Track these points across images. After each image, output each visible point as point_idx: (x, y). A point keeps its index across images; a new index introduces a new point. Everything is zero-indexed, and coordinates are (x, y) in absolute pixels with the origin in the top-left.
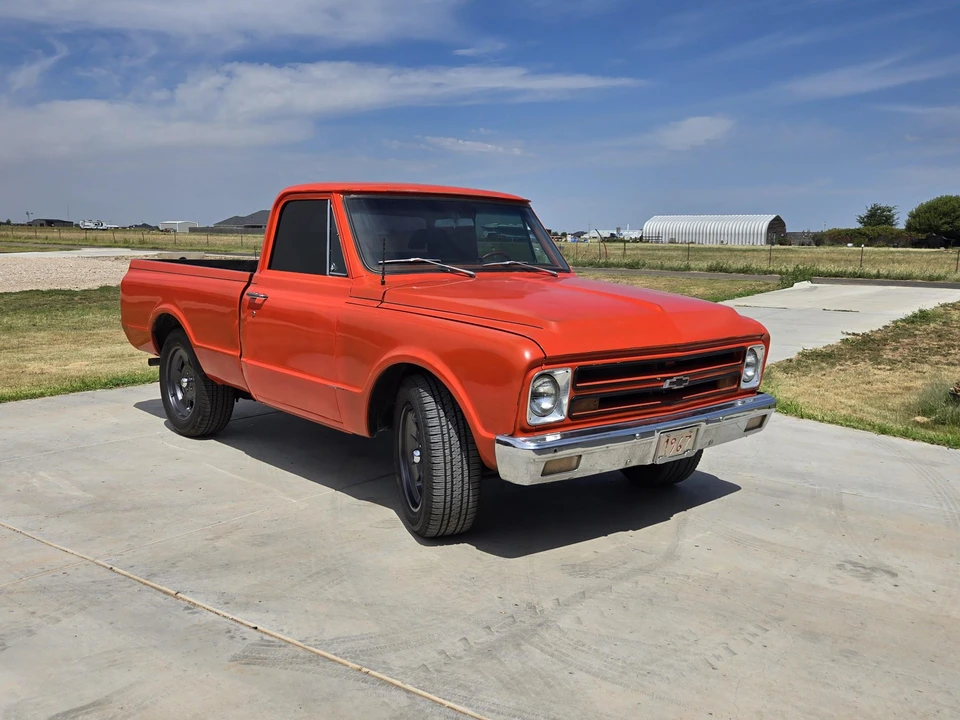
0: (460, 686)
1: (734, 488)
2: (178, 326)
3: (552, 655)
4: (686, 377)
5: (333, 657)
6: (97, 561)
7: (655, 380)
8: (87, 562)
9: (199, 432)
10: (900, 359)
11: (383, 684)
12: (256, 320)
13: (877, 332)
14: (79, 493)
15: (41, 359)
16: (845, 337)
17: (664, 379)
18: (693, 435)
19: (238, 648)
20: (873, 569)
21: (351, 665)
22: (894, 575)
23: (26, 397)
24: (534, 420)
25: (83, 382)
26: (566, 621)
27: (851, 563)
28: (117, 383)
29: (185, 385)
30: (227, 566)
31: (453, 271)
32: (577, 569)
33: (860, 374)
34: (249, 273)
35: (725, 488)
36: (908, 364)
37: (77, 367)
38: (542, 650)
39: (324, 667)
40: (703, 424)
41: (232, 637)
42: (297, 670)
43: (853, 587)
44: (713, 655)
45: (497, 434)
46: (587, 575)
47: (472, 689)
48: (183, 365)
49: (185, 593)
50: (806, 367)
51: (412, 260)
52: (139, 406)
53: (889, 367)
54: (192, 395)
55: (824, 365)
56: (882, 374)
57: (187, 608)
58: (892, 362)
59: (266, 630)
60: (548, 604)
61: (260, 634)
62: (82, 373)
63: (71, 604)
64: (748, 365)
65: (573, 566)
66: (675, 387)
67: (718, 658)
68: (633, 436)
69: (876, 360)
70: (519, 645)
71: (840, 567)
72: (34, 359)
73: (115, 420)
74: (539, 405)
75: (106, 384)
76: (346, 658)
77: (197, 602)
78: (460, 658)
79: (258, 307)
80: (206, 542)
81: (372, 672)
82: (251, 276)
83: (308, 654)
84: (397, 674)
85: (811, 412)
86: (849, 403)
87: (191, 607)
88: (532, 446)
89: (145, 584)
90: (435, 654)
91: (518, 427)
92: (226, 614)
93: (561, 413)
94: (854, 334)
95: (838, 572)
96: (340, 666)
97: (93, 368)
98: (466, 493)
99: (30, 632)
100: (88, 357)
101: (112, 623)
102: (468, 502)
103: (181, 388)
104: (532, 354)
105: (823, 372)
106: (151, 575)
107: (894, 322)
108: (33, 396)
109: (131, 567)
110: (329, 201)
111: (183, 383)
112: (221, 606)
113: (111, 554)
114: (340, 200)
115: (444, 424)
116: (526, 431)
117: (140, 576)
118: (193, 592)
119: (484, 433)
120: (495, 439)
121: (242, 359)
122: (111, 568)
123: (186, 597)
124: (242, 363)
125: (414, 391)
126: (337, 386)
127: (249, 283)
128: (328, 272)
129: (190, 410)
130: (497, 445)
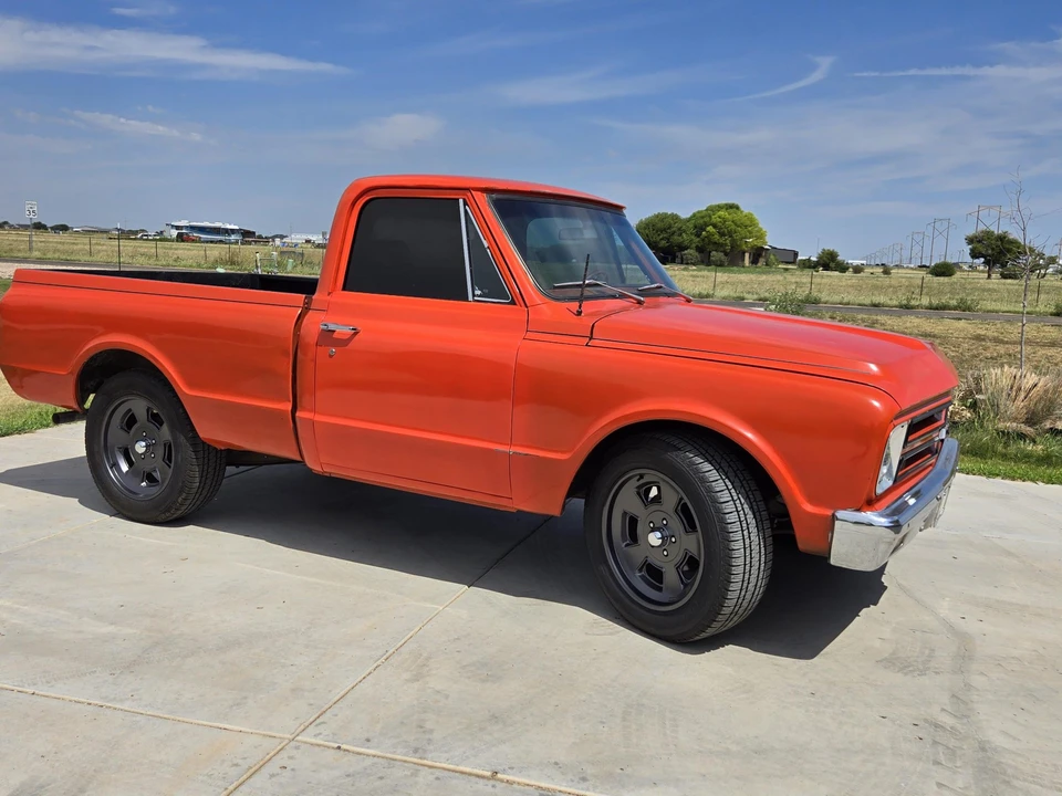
9: (173, 516)
24: (878, 489)
30: (494, 718)
31: (623, 296)
34: (303, 296)
45: (835, 510)
48: (132, 422)
49: (504, 771)
51: (586, 282)
54: (153, 464)
77: (543, 785)
79: (343, 342)
82: (308, 299)
88: (887, 522)
89: (430, 766)
91: (866, 499)
93: (891, 479)
106: (417, 751)
109: (368, 740)
110: (461, 201)
111: (140, 447)
112: (584, 785)
113: (306, 724)
114: (483, 200)
115: (735, 498)
116: (870, 503)
117: (405, 755)
118: (511, 768)
119: (809, 508)
120: (833, 515)
121: (298, 414)
122: (339, 748)
123: (517, 779)
124: (297, 420)
125: (677, 456)
126: (512, 450)
127: (306, 309)
128: (470, 298)
129: (148, 486)
130: (837, 525)
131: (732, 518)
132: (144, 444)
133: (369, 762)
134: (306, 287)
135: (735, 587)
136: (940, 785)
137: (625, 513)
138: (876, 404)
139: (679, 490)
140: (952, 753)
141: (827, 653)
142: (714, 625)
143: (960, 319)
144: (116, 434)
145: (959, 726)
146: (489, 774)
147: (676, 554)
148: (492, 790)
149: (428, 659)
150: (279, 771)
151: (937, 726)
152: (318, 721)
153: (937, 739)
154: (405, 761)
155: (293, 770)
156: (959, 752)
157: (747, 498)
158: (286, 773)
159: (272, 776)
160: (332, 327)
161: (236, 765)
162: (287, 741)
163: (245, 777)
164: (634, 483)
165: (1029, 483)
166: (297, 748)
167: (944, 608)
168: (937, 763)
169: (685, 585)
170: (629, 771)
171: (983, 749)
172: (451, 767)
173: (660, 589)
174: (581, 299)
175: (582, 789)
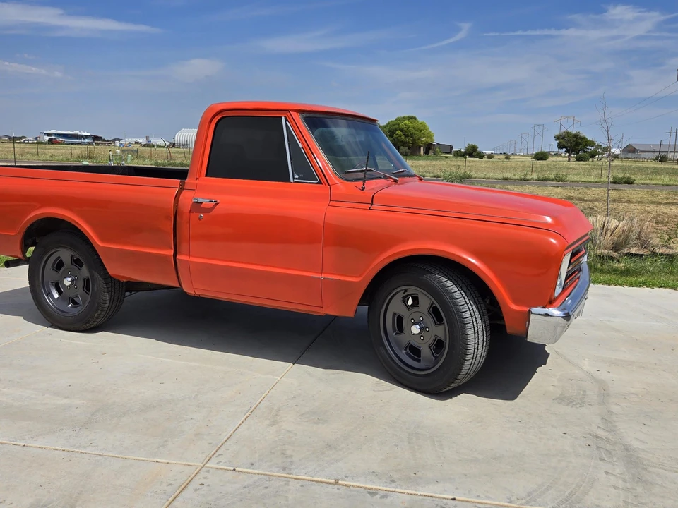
14: (66, 401)
29: (68, 284)
30: (329, 446)
31: (386, 177)
34: (179, 180)
45: (530, 307)
48: (60, 265)
49: (343, 479)
51: (364, 169)
59: (467, 499)
77: (369, 486)
79: (209, 210)
82: (182, 183)
87: (373, 493)
88: (562, 314)
93: (561, 287)
109: (252, 464)
110: (283, 118)
111: (67, 281)
112: (394, 485)
113: (210, 456)
114: (298, 118)
115: (468, 302)
116: (551, 303)
117: (278, 472)
118: (347, 477)
119: (514, 307)
120: (529, 310)
121: (178, 257)
122: (234, 470)
123: (351, 484)
124: (177, 261)
125: (430, 277)
126: (323, 276)
127: (181, 189)
128: (292, 180)
129: (72, 307)
130: (532, 317)
131: (467, 315)
132: (69, 279)
133: (256, 478)
134: (181, 174)
135: (469, 357)
136: (607, 473)
137: (394, 314)
138: (553, 241)
139: (431, 298)
140: (609, 453)
141: (523, 396)
142: (457, 381)
143: (557, 187)
144: (50, 274)
145: (610, 437)
146: (333, 481)
147: (429, 339)
148: (337, 491)
149: (279, 410)
150: (200, 487)
151: (597, 437)
152: (217, 454)
153: (599, 445)
154: (279, 476)
155: (208, 485)
156: (613, 453)
157: (474, 302)
158: (205, 488)
159: (196, 490)
160: (200, 200)
161: (171, 485)
162: (200, 468)
163: (178, 492)
164: (401, 295)
165: (618, 287)
166: (208, 471)
167: (586, 365)
168: (602, 460)
169: (436, 358)
170: (419, 474)
171: (627, 450)
172: (309, 478)
173: (419, 361)
174: (364, 180)
175: (394, 488)
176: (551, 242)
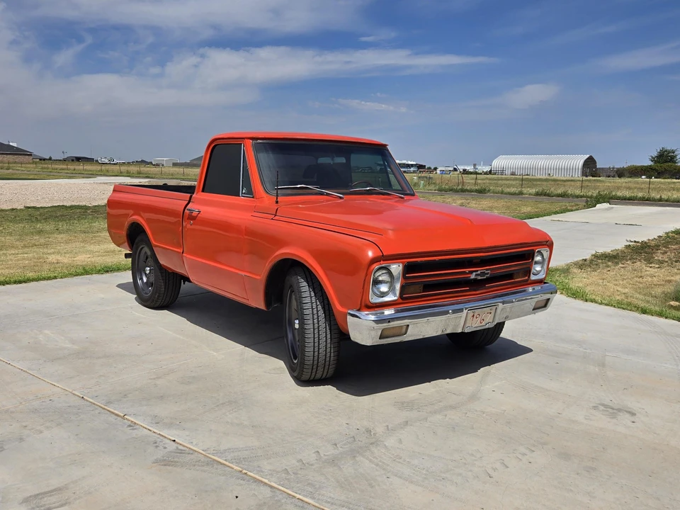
0: (309, 484)
1: (526, 350)
2: (143, 231)
3: (377, 465)
4: (487, 271)
5: (225, 462)
6: (74, 392)
7: (464, 273)
8: (67, 393)
9: (157, 305)
10: (667, 260)
11: (255, 482)
12: (193, 227)
13: (652, 240)
14: (69, 346)
15: (59, 253)
16: (628, 243)
17: (471, 272)
18: (493, 312)
19: (160, 454)
20: (619, 410)
21: (236, 468)
22: (633, 414)
23: (44, 279)
24: (374, 300)
25: (84, 269)
26: (391, 442)
27: (603, 405)
28: (107, 270)
29: (148, 272)
30: (162, 398)
31: (328, 194)
32: (405, 405)
33: (635, 270)
34: (189, 195)
35: (521, 350)
36: (672, 264)
37: (82, 259)
38: (371, 461)
39: (217, 469)
40: (500, 304)
41: (157, 447)
42: (198, 470)
43: (601, 421)
44: (492, 468)
45: (349, 309)
46: (412, 410)
47: (317, 486)
48: (147, 258)
49: (130, 415)
50: (597, 265)
51: (299, 186)
52: (119, 286)
53: (657, 266)
54: (152, 279)
55: (610, 263)
56: (652, 271)
57: (130, 426)
58: (661, 262)
59: (181, 442)
60: (380, 430)
61: (176, 445)
62: (84, 263)
63: (52, 421)
64: (536, 263)
65: (403, 403)
66: (479, 278)
67: (495, 470)
68: (447, 312)
69: (649, 261)
70: (355, 457)
71: (595, 408)
72: (53, 253)
73: (103, 296)
74: (378, 289)
75: (100, 271)
76: (232, 463)
78: (312, 465)
79: (194, 218)
80: (150, 381)
81: (249, 473)
82: (191, 197)
83: (206, 459)
84: (266, 475)
85: (594, 297)
86: (624, 291)
87: (132, 425)
88: (373, 318)
89: (104, 409)
90: (294, 462)
91: (363, 304)
92: (155, 431)
93: (395, 295)
94: (635, 242)
95: (593, 412)
96: (227, 468)
97: (93, 260)
98: (328, 350)
99: (21, 439)
100: (91, 252)
101: (77, 435)
102: (330, 357)
103: (146, 274)
104: (373, 253)
105: (609, 269)
106: (109, 403)
107: (667, 233)
108: (49, 278)
110: (242, 145)
113: (84, 388)
114: (250, 144)
116: (369, 307)
117: (101, 403)
119: (339, 308)
120: (347, 312)
121: (183, 254)
122: (83, 397)
124: (184, 257)
125: (295, 278)
126: (244, 274)
127: (189, 201)
128: (241, 195)
130: (349, 317)
131: (308, 312)
132: (149, 269)
154: (98, 406)
160: (192, 210)
163: (34, 400)
176: (367, 255)
